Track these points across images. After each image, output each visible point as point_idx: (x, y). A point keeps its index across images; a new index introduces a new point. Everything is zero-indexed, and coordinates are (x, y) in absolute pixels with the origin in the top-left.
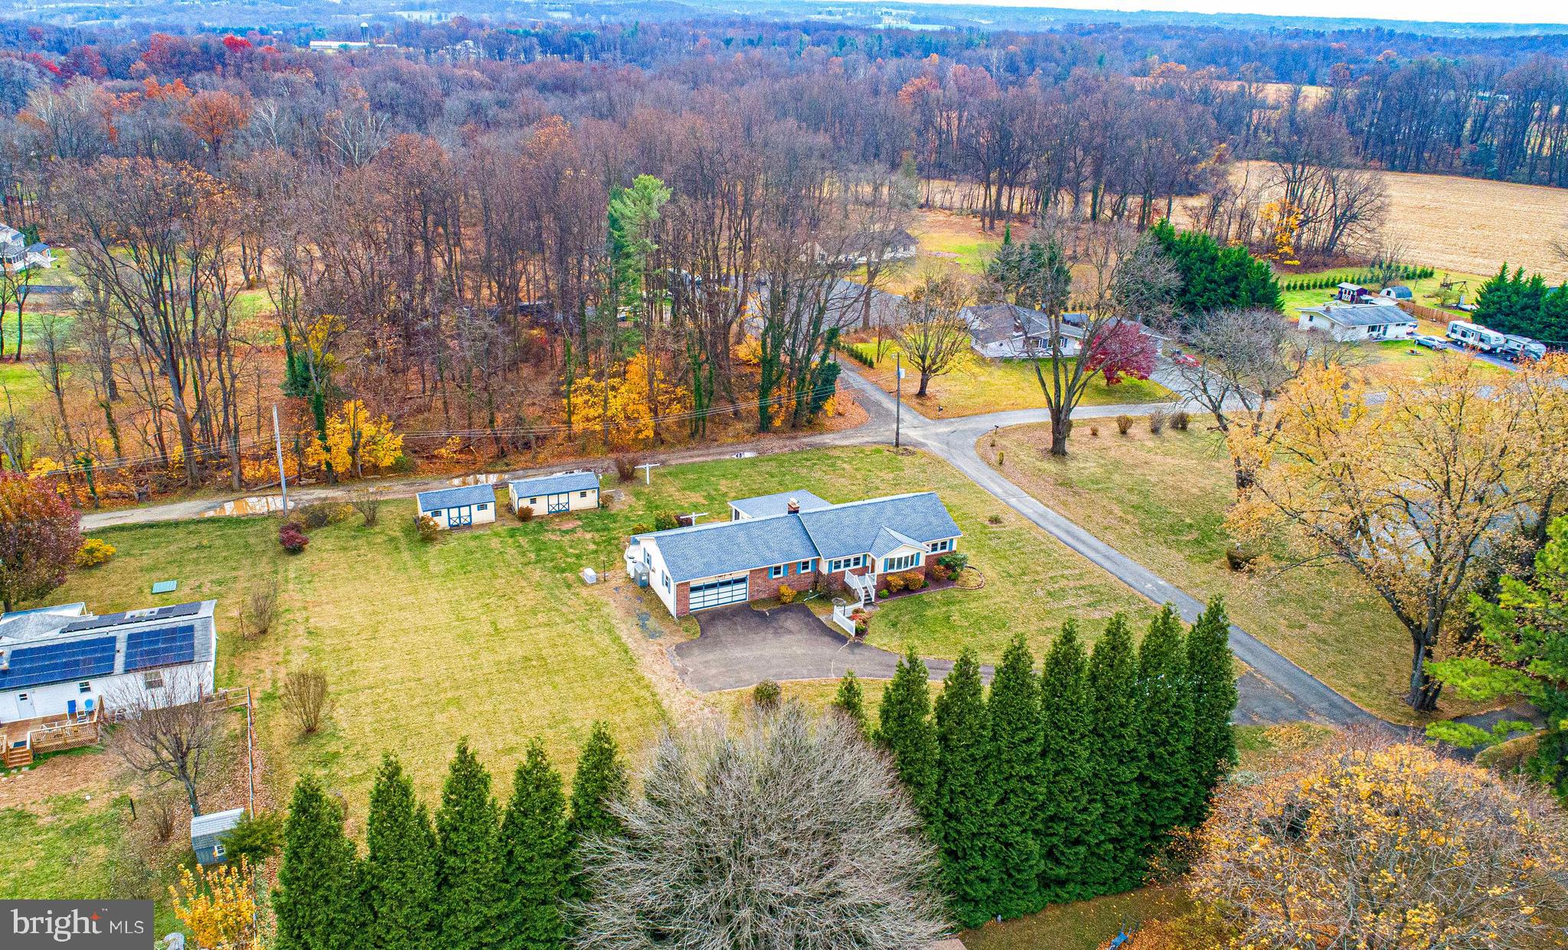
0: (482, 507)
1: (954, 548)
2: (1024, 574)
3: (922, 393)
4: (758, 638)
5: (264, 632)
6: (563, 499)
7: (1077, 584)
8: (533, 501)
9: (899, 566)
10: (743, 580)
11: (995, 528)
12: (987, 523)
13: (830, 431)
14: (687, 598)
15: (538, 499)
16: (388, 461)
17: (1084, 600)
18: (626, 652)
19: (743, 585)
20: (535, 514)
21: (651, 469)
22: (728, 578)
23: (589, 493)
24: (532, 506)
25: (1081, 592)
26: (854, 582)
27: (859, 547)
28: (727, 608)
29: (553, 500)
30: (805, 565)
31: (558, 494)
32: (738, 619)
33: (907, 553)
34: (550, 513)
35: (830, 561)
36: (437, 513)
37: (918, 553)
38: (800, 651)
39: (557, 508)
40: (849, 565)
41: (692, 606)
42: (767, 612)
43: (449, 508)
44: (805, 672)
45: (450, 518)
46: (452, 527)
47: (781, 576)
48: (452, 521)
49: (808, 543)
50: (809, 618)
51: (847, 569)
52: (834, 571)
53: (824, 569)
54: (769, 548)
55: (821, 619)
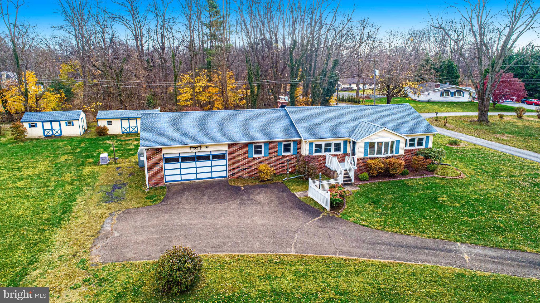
0: (70, 123)
1: (430, 145)
4: (219, 207)
6: (133, 123)
8: (110, 123)
9: (379, 152)
10: (222, 157)
14: (160, 167)
15: (114, 122)
19: (223, 162)
20: (109, 132)
22: (203, 151)
24: (109, 127)
26: (335, 165)
27: (340, 134)
28: (205, 182)
29: (125, 123)
30: (287, 148)
31: (129, 119)
32: (210, 191)
33: (387, 140)
34: (123, 133)
35: (311, 144)
36: (33, 125)
37: (398, 141)
38: (260, 222)
39: (128, 130)
40: (330, 150)
41: (168, 178)
42: (242, 188)
43: (43, 122)
44: (257, 244)
45: (44, 130)
46: (46, 136)
47: (262, 155)
48: (46, 133)
49: (291, 128)
50: (285, 195)
51: (328, 154)
52: (315, 154)
53: (305, 150)
54: (251, 128)
55: (294, 195)
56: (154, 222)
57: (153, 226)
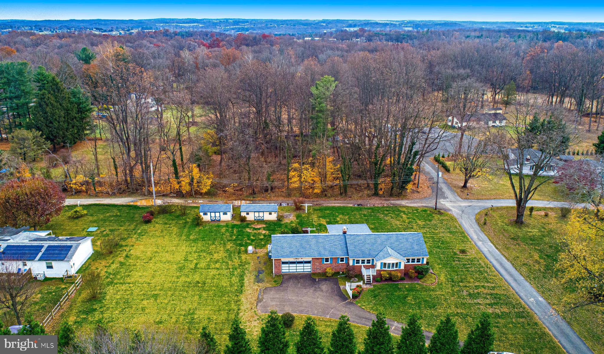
0: (225, 214)
1: (425, 263)
2: (462, 282)
3: (465, 186)
4: (305, 291)
5: (111, 253)
6: (261, 214)
7: (489, 291)
8: (248, 214)
9: (389, 267)
10: (309, 262)
11: (461, 256)
12: (458, 252)
13: (408, 199)
15: (250, 213)
16: (204, 190)
17: (488, 301)
18: (242, 287)
19: (309, 265)
20: (247, 219)
21: (308, 207)
22: (300, 260)
23: (273, 213)
24: (247, 216)
25: (488, 297)
26: (365, 272)
27: (370, 255)
28: (300, 274)
29: (257, 214)
30: (342, 260)
31: (259, 212)
32: (302, 280)
33: (393, 262)
34: (255, 220)
35: (354, 260)
36: (205, 214)
37: (400, 263)
38: (320, 301)
39: (258, 218)
40: (364, 263)
41: (283, 271)
42: (317, 280)
43: (211, 213)
44: (316, 312)
45: (211, 217)
46: (212, 221)
47: (329, 263)
48: (212, 218)
49: (345, 249)
50: (336, 286)
51: (362, 265)
52: (356, 265)
53: (351, 263)
54: (325, 249)
55: (340, 287)
56: (278, 296)
57: (278, 298)
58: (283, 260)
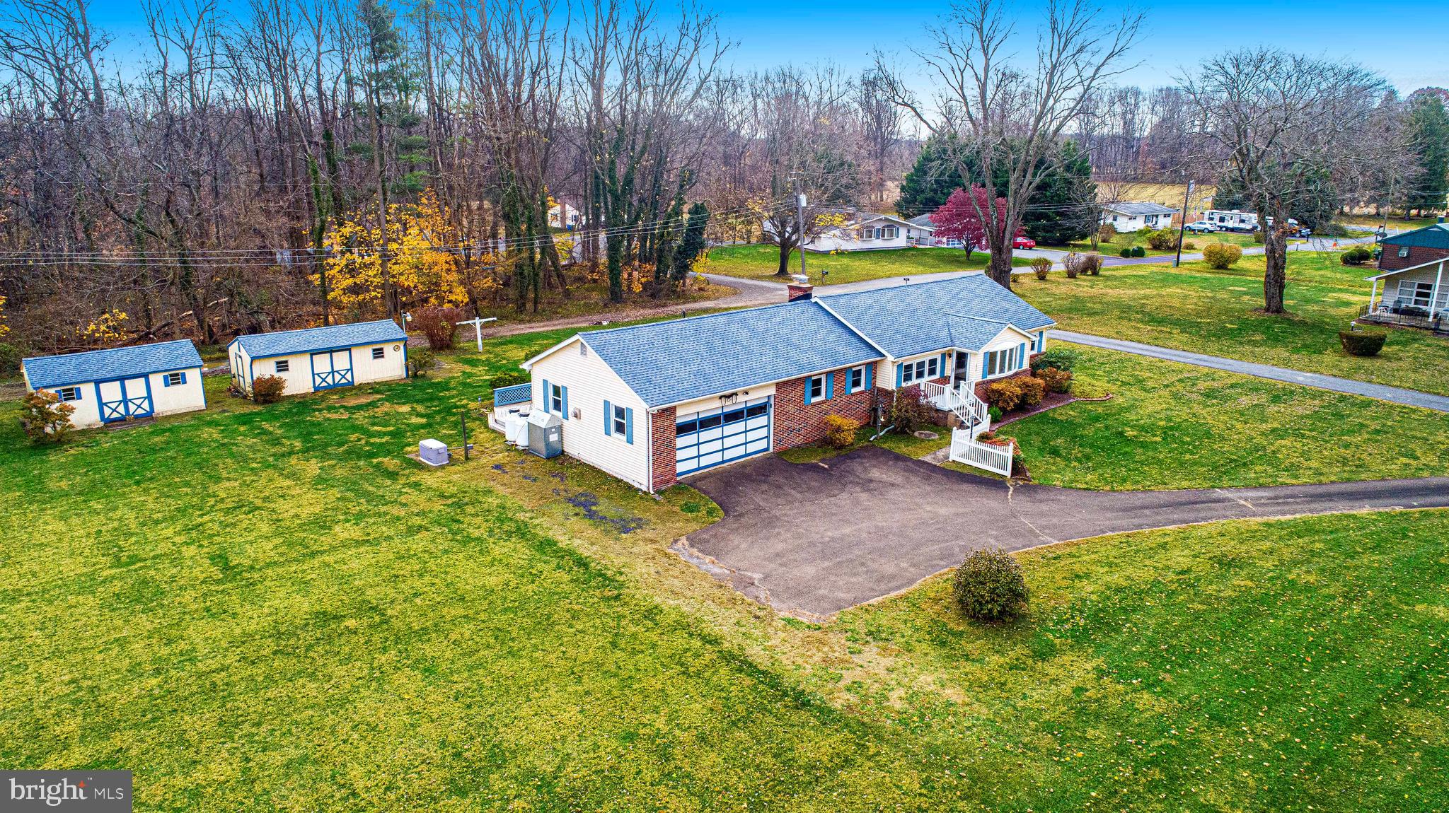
0: (175, 379)
3: (783, 272)
6: (341, 360)
8: (283, 366)
9: (1002, 367)
10: (762, 409)
14: (670, 449)
15: (293, 362)
19: (762, 420)
20: (286, 392)
21: (483, 327)
22: (741, 401)
23: (388, 349)
24: (281, 377)
26: (947, 400)
29: (322, 363)
30: (856, 379)
31: (331, 351)
32: (780, 479)
33: (1010, 345)
34: (317, 389)
35: (899, 367)
36: (69, 392)
37: (1023, 345)
38: (940, 510)
39: (329, 380)
40: (923, 374)
42: (824, 465)
43: (97, 383)
45: (101, 405)
46: (109, 423)
47: (824, 397)
48: (107, 412)
51: (921, 380)
52: (904, 385)
53: (889, 380)
55: (923, 462)
58: (685, 414)
